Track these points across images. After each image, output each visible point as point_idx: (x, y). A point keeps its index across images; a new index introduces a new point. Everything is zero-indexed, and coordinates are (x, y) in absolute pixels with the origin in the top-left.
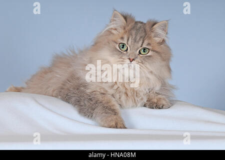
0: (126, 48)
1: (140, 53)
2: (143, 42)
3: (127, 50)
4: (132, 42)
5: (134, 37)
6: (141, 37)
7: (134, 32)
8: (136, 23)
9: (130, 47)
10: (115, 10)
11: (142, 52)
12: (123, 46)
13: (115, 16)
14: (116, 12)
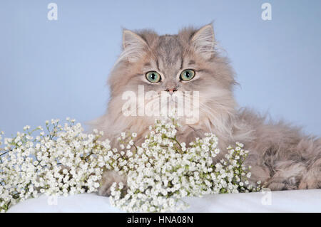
0: (159, 77)
1: (181, 79)
2: (182, 62)
3: (161, 78)
4: (164, 64)
5: (165, 57)
6: (177, 54)
7: (162, 50)
8: (162, 38)
9: (164, 73)
10: (124, 29)
11: (184, 77)
12: (153, 75)
13: (127, 38)
14: (126, 32)
